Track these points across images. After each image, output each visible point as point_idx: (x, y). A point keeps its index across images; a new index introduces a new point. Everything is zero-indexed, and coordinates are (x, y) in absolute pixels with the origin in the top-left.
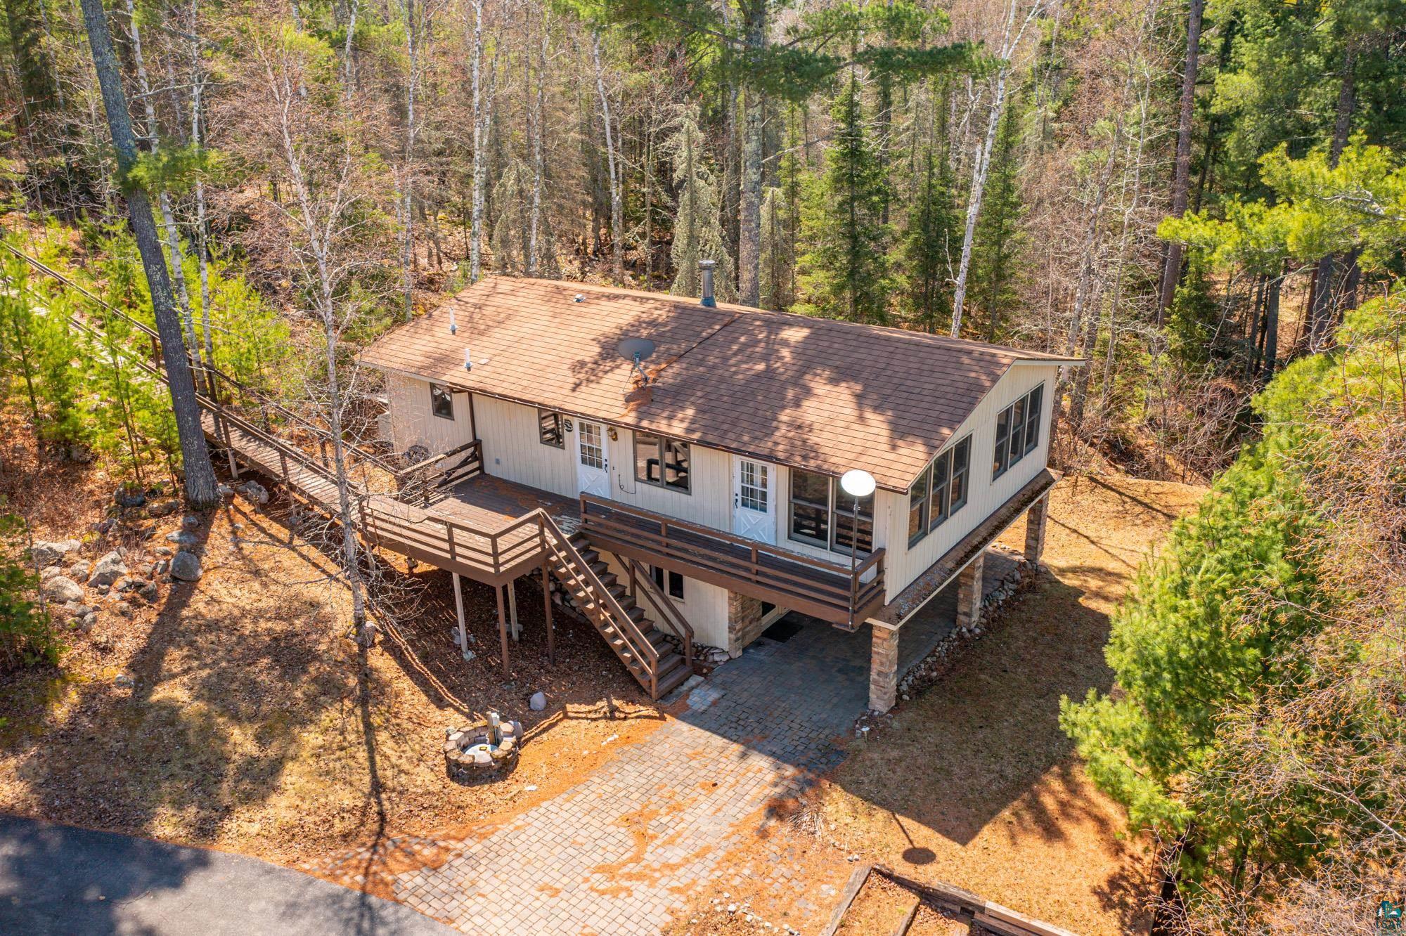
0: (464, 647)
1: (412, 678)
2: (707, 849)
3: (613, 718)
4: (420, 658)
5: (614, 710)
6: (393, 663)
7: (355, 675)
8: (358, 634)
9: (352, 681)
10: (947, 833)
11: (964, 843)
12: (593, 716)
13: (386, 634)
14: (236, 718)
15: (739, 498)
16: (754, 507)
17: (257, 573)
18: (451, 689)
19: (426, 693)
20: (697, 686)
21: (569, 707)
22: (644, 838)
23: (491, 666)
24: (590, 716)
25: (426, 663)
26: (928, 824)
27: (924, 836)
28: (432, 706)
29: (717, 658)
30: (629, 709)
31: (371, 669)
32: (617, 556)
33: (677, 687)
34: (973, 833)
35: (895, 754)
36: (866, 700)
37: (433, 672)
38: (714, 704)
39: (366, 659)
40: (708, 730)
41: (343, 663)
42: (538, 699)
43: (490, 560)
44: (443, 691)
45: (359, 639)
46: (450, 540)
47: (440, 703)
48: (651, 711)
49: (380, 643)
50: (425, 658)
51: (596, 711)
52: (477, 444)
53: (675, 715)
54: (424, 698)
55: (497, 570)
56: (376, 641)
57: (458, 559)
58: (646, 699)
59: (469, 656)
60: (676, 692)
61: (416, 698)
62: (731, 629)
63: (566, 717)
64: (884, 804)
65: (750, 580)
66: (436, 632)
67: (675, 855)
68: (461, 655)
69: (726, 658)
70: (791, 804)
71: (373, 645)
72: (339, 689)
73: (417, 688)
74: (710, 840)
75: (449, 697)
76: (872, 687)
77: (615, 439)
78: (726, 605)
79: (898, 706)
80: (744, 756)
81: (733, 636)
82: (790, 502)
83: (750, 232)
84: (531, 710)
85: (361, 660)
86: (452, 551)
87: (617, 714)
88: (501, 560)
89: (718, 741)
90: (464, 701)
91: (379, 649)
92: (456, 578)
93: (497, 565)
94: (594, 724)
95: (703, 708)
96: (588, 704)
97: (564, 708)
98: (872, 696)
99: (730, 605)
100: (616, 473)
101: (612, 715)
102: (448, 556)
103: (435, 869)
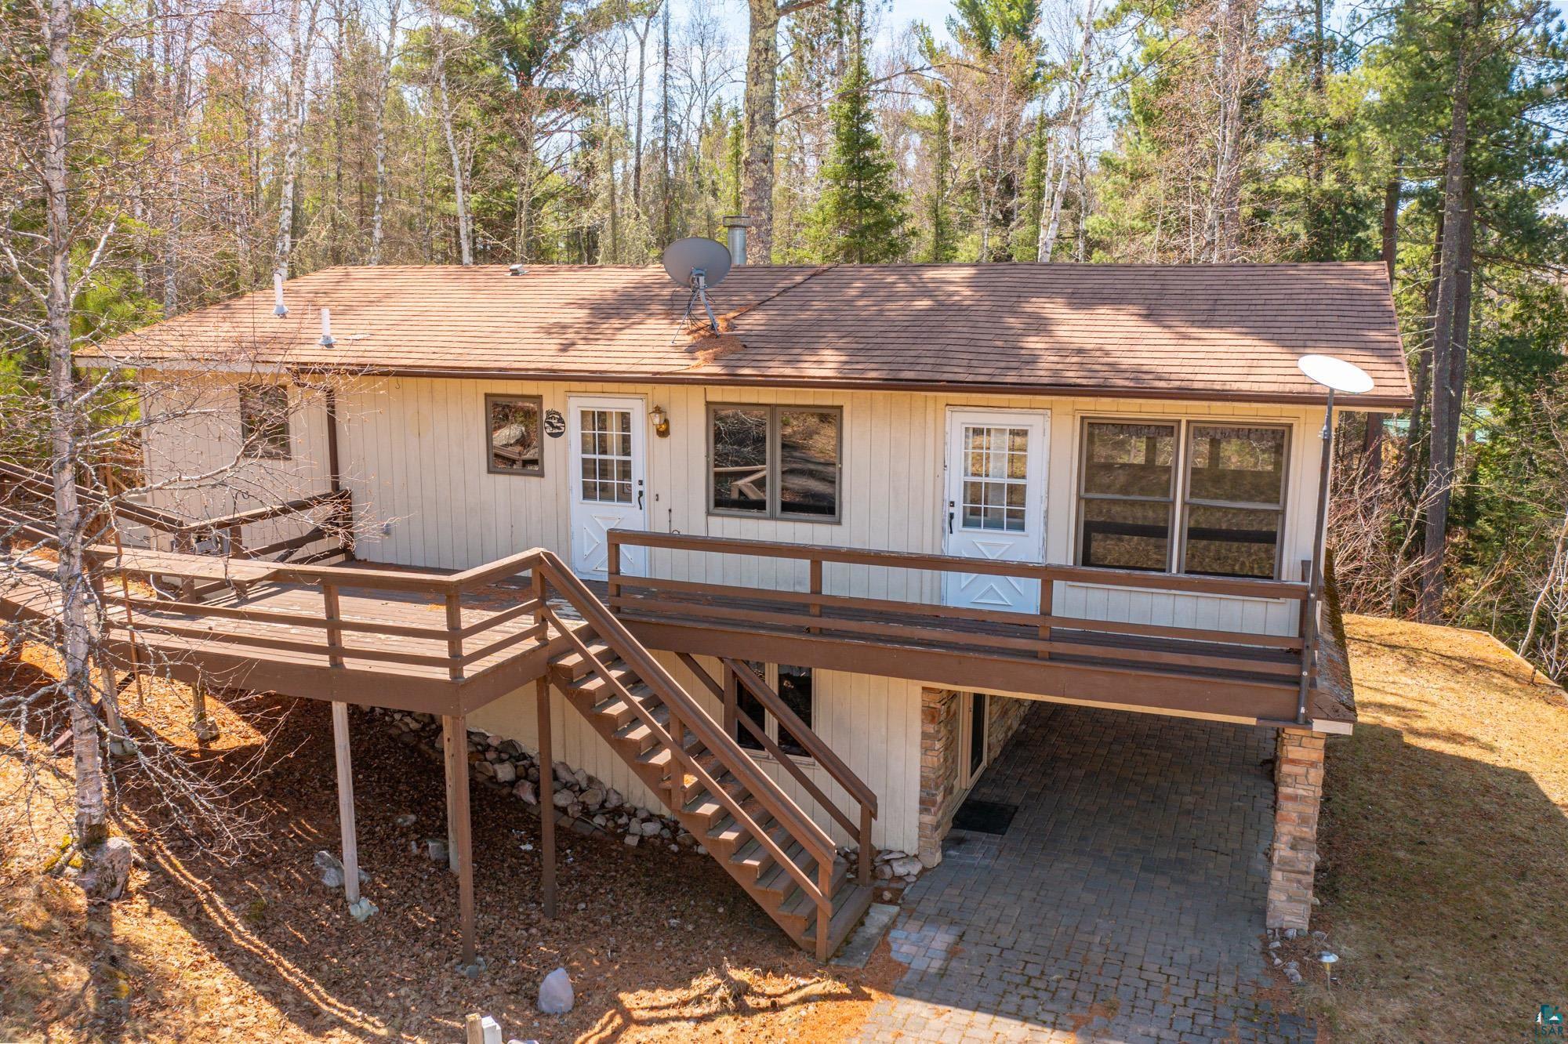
0: (351, 892)
1: (232, 966)
3: (746, 1010)
4: (247, 919)
5: (740, 991)
6: (181, 932)
7: (83, 960)
8: (87, 868)
9: (74, 975)
12: (698, 1011)
13: (154, 867)
15: (958, 511)
16: (995, 524)
18: (334, 985)
19: (274, 998)
20: (892, 925)
21: (628, 999)
23: (417, 930)
24: (687, 1012)
25: (261, 930)
28: (293, 1029)
29: (900, 869)
30: (773, 985)
31: (126, 946)
32: (685, 657)
33: (854, 931)
36: (1260, 912)
37: (283, 949)
38: (952, 953)
39: (108, 923)
40: (977, 1008)
41: (46, 932)
42: (557, 986)
43: (440, 649)
44: (315, 992)
45: (89, 879)
46: (333, 624)
47: (312, 1020)
48: (829, 985)
49: (144, 890)
50: (261, 920)
51: (699, 1000)
52: (339, 494)
53: (885, 988)
54: (270, 1011)
55: (456, 672)
56: (133, 885)
57: (350, 664)
58: (802, 960)
59: (363, 909)
60: (857, 940)
61: (249, 1011)
62: (925, 804)
63: (629, 1020)
65: (1034, 655)
66: (277, 862)
68: (344, 908)
69: (916, 869)
71: (127, 895)
72: (37, 999)
73: (248, 989)
75: (333, 1006)
76: (1277, 876)
77: (663, 433)
78: (916, 753)
81: (928, 819)
82: (1079, 498)
84: (541, 1014)
85: (98, 928)
86: (335, 650)
87: (750, 1001)
88: (469, 646)
90: (373, 1010)
91: (141, 904)
92: (339, 713)
93: (456, 661)
94: (707, 1029)
95: (936, 964)
96: (670, 987)
97: (617, 1004)
98: (1277, 898)
99: (925, 750)
100: (662, 506)
101: (739, 1003)
102: (323, 661)
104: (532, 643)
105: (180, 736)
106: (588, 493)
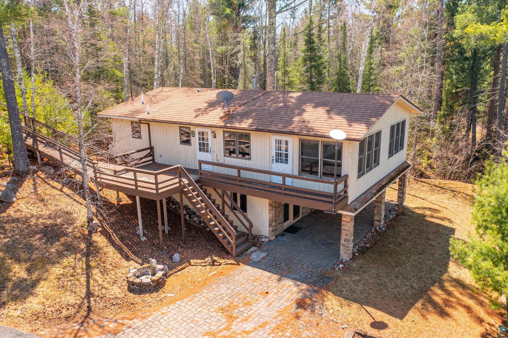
0: (141, 235)
1: (114, 247)
2: (266, 323)
3: (213, 265)
4: (119, 239)
5: (214, 261)
6: (105, 240)
7: (85, 243)
8: (88, 226)
9: (83, 246)
10: (391, 314)
11: (401, 318)
12: (204, 264)
13: (103, 227)
14: (18, 260)
15: (274, 158)
16: (282, 162)
17: (43, 200)
18: (134, 253)
19: (121, 254)
20: (255, 251)
21: (192, 261)
22: (231, 318)
23: (154, 244)
24: (202, 264)
25: (122, 241)
26: (380, 310)
27: (380, 316)
28: (123, 259)
29: (263, 240)
30: (222, 261)
31: (93, 242)
32: (215, 189)
33: (245, 251)
34: (406, 314)
35: (356, 278)
36: (339, 255)
37: (125, 245)
38: (264, 258)
39: (91, 237)
40: (262, 269)
41: (79, 238)
42: (177, 257)
43: (154, 186)
44: (130, 254)
45: (89, 228)
46: (136, 180)
47: (127, 258)
48: (232, 262)
49: (100, 231)
50: (122, 239)
51: (205, 263)
52: (151, 148)
53: (245, 263)
54: (119, 256)
55: (157, 191)
56: (98, 230)
57: (139, 188)
58: (230, 256)
59: (144, 239)
60: (244, 253)
61: (115, 256)
62: (270, 225)
63: (190, 264)
64: (355, 301)
65: (281, 193)
66: (128, 228)
67: (249, 326)
68: (140, 238)
69: (267, 240)
70: (308, 301)
71: (96, 232)
72: (75, 249)
73: (116, 252)
74: (266, 319)
75: (133, 256)
76: (342, 247)
77: (215, 137)
78: (268, 213)
79: (354, 258)
80: (279, 280)
81: (271, 229)
82: (299, 157)
83: (271, 72)
84: (173, 262)
85: (89, 238)
86: (136, 185)
87: (216, 263)
88: (160, 186)
89: (267, 274)
90: (140, 258)
91: (99, 234)
92: (138, 198)
93: (157, 189)
94: (204, 268)
95: (258, 260)
96: (201, 259)
97: (189, 261)
98: (342, 252)
99: (270, 213)
100: (215, 154)
101: (213, 263)
102: (134, 188)
103: (115, 334)
104: (178, 185)
105: (114, 200)
106: (200, 150)
